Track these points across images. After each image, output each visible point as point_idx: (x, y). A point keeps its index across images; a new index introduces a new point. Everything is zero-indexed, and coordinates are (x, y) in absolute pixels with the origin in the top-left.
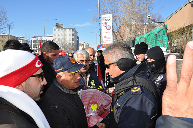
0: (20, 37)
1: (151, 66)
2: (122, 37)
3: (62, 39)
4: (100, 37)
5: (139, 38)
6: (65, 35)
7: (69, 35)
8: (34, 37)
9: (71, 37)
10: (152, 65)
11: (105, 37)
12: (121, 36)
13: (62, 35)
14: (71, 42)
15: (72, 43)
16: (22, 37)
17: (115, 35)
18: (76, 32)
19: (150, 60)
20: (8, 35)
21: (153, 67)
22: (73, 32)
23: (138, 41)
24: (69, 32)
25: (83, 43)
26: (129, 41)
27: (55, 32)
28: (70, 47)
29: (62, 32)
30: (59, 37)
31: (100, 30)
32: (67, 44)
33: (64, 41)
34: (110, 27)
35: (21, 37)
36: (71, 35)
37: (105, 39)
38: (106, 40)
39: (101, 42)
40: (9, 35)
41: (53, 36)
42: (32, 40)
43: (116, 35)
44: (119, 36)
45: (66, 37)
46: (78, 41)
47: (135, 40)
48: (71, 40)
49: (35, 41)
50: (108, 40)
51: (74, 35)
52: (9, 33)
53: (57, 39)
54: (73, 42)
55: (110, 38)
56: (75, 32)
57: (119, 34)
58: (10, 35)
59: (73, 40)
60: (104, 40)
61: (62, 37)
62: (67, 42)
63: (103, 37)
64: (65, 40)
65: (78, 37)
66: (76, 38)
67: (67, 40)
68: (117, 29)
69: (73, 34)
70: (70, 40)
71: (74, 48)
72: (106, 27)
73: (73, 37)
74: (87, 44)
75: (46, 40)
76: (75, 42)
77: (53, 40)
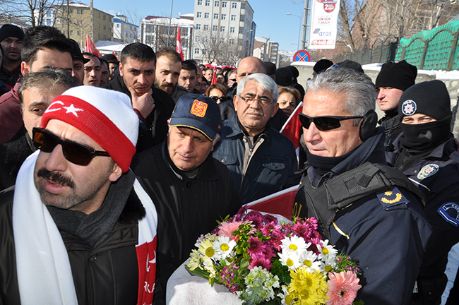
0: (117, 15)
1: (421, 136)
2: (366, 32)
3: (214, 28)
4: (305, 30)
5: (410, 40)
6: (223, 17)
7: (233, 18)
8: (149, 18)
9: (237, 24)
10: (425, 133)
11: (317, 31)
12: (362, 30)
13: (215, 16)
14: (236, 35)
15: (239, 39)
16: (122, 16)
17: (346, 26)
18: (250, 11)
19: (420, 119)
20: (89, 8)
21: (425, 138)
22: (243, 12)
23: (406, 47)
24: (232, 9)
25: (264, 41)
26: (383, 46)
27: (198, 8)
28: (232, 47)
29: (217, 10)
30: (208, 22)
31: (307, 10)
32: (225, 40)
33: (218, 34)
34: (334, 4)
35: (119, 16)
36: (238, 18)
37: (317, 35)
38: (320, 38)
39: (304, 42)
40: (91, 9)
41: (192, 19)
42: (143, 25)
43: (351, 25)
44: (358, 29)
45: (223, 23)
46: (252, 35)
47: (397, 43)
48: (237, 30)
49: (150, 28)
50: (324, 38)
51: (245, 19)
52: (92, 3)
53: (202, 27)
54: (241, 36)
55: (329, 34)
56: (246, 10)
57: (358, 23)
58: (94, 9)
59: (241, 30)
60: (313, 37)
61: (216, 22)
62: (225, 35)
63: (313, 30)
64: (222, 29)
65: (254, 25)
66: (249, 26)
67: (226, 29)
68: (356, 9)
69: (241, 15)
70: (232, 30)
71: (241, 52)
72: (322, 4)
73: (242, 24)
74: (275, 45)
75: (176, 27)
76: (245, 37)
77: (191, 29)
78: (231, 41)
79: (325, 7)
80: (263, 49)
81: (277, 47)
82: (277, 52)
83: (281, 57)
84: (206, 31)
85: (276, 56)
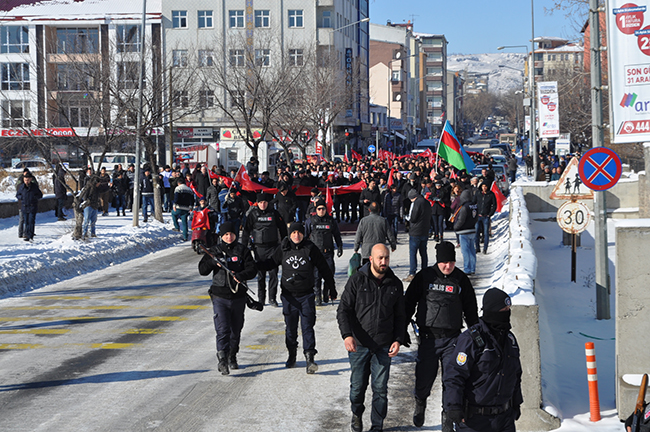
3: (233, 17)
11: (627, 100)
25: (400, 38)
31: (597, 52)
48: (311, 18)
59: (323, 18)
70: (295, 18)
74: (434, 47)
75: (105, 28)
76: (339, 36)
77: (155, 27)
78: (293, 56)
79: (640, 44)
80: (397, 65)
81: (443, 52)
82: (443, 66)
83: (459, 83)
84: (206, 32)
85: (443, 81)
